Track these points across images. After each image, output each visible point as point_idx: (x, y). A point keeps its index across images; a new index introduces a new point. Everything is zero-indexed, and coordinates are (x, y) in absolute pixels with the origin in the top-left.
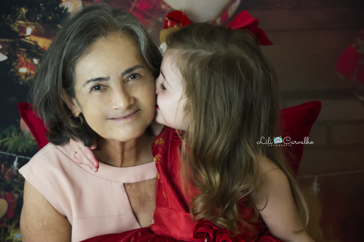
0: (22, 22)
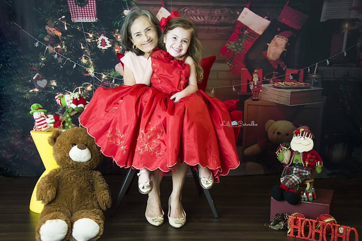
0: (117, 34)
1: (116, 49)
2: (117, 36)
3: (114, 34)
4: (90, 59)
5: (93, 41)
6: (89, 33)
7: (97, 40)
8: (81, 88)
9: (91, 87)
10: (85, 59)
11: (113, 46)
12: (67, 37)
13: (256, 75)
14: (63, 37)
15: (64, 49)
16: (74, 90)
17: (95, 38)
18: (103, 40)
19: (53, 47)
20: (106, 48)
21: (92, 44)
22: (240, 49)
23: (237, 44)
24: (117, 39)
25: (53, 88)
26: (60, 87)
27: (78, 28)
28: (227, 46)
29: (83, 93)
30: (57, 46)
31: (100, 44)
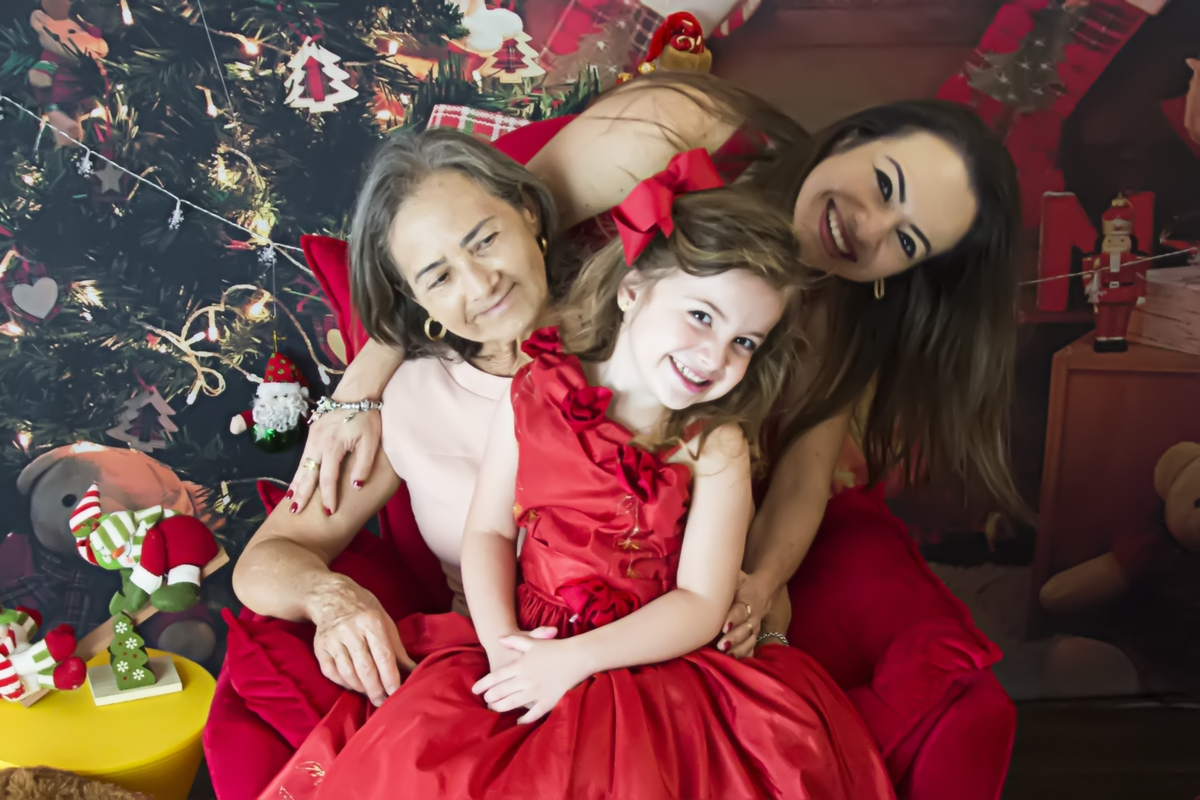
0: (383, 33)
1: (382, 107)
2: (383, 44)
3: (369, 31)
4: (255, 169)
5: (262, 73)
6: (242, 33)
7: (281, 69)
8: (218, 314)
9: (268, 305)
10: (227, 167)
11: (366, 94)
12: (134, 59)
13: (1118, 222)
14: (118, 62)
15: (126, 122)
16: (188, 324)
17: (271, 57)
18: (313, 67)
19: (74, 117)
20: (331, 108)
21: (261, 91)
22: (1039, 92)
23: (1025, 66)
24: (384, 57)
25: (88, 316)
26: (119, 310)
27: (187, 14)
28: (968, 77)
29: (228, 333)
30: (89, 111)
31: (298, 90)
